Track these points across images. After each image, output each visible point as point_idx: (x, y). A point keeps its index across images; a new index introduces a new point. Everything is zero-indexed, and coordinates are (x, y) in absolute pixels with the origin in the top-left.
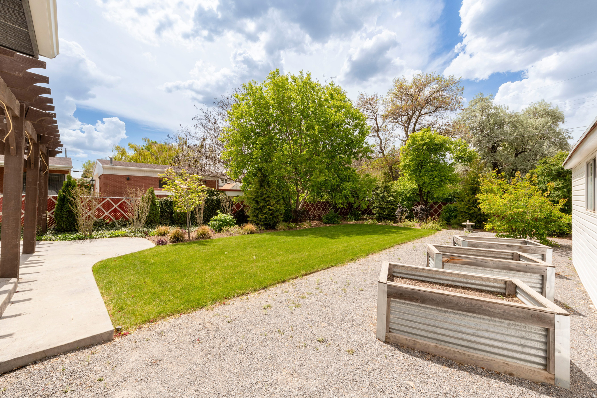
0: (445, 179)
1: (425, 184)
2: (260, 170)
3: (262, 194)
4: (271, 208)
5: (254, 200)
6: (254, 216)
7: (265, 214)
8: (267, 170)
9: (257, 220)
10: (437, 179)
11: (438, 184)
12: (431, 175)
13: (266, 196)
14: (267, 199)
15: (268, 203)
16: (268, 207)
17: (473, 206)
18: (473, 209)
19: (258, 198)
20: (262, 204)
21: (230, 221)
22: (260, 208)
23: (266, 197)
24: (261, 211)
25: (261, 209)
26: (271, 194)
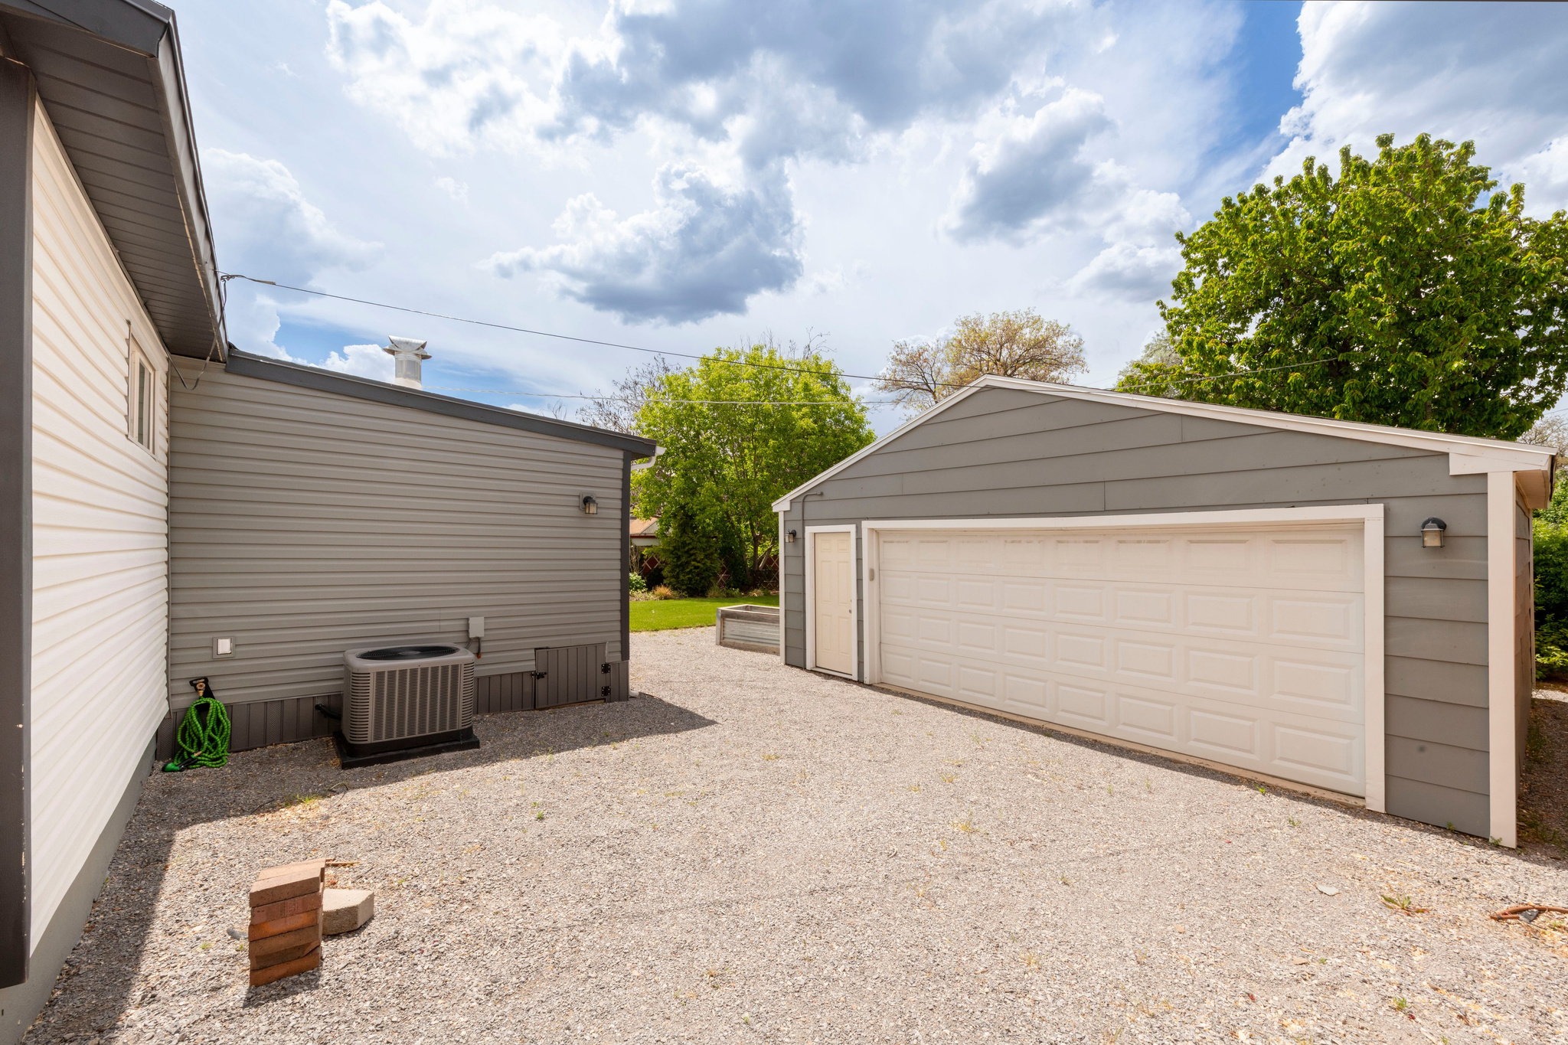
2: (683, 507)
3: (684, 544)
4: (697, 564)
5: (672, 553)
6: (673, 577)
7: (688, 573)
8: (692, 508)
9: (678, 582)
13: (690, 547)
14: (692, 552)
15: (693, 557)
16: (693, 563)
19: (679, 550)
20: (684, 559)
21: (638, 583)
22: (681, 565)
23: (691, 549)
24: (684, 569)
25: (683, 566)
26: (699, 544)
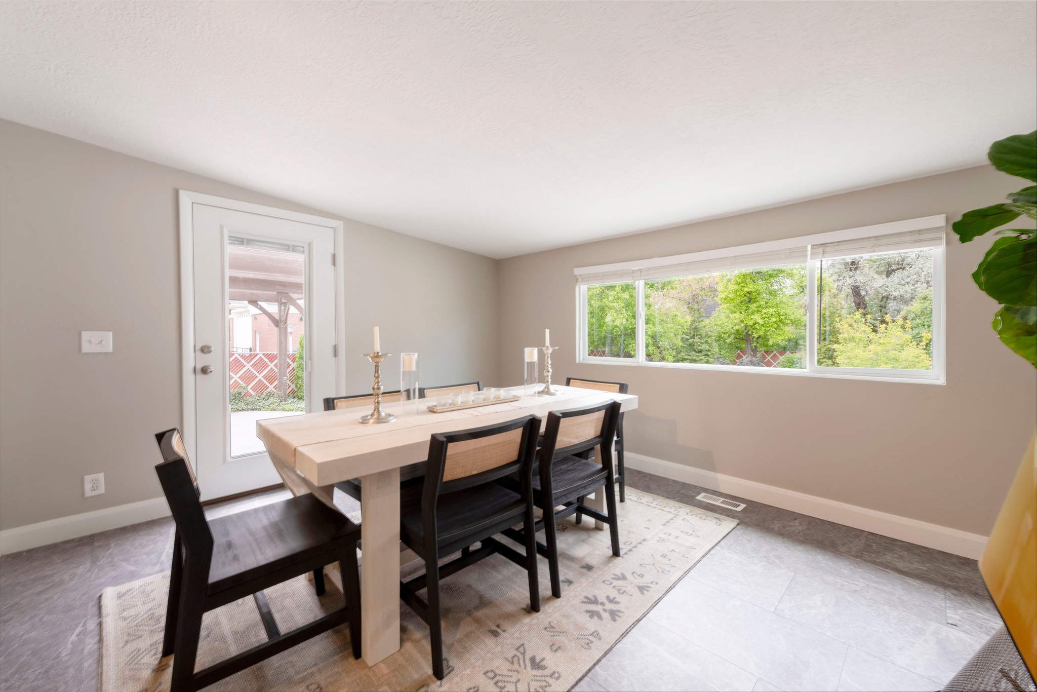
0: (786, 318)
1: (757, 326)
10: (774, 319)
11: (775, 326)
12: (765, 313)
17: (825, 357)
18: (825, 362)
